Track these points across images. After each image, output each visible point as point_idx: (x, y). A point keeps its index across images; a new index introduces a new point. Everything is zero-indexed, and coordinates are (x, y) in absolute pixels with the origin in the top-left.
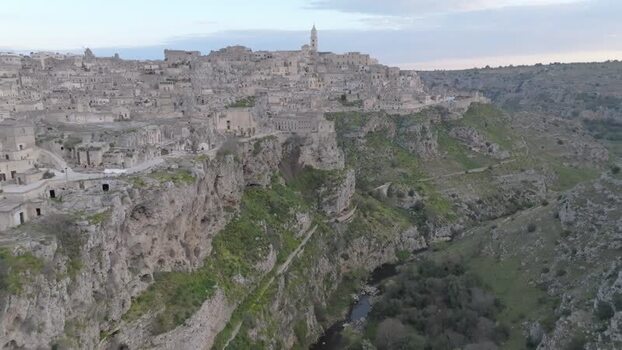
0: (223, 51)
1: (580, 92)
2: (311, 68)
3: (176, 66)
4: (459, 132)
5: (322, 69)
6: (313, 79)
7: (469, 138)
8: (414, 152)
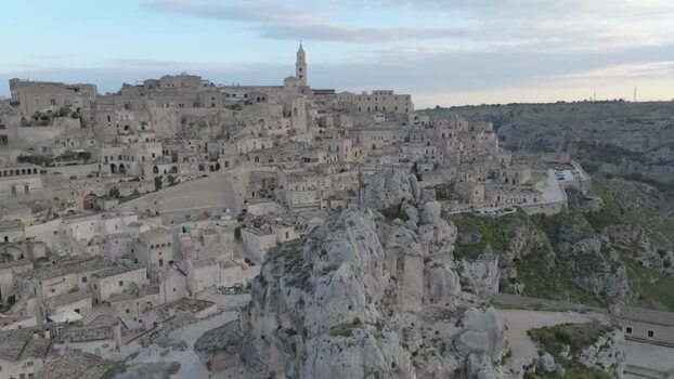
0: (152, 85)
1: (578, 139)
2: (330, 120)
3: (44, 120)
4: (616, 235)
5: (347, 122)
6: (348, 143)
7: (635, 243)
8: (602, 294)
